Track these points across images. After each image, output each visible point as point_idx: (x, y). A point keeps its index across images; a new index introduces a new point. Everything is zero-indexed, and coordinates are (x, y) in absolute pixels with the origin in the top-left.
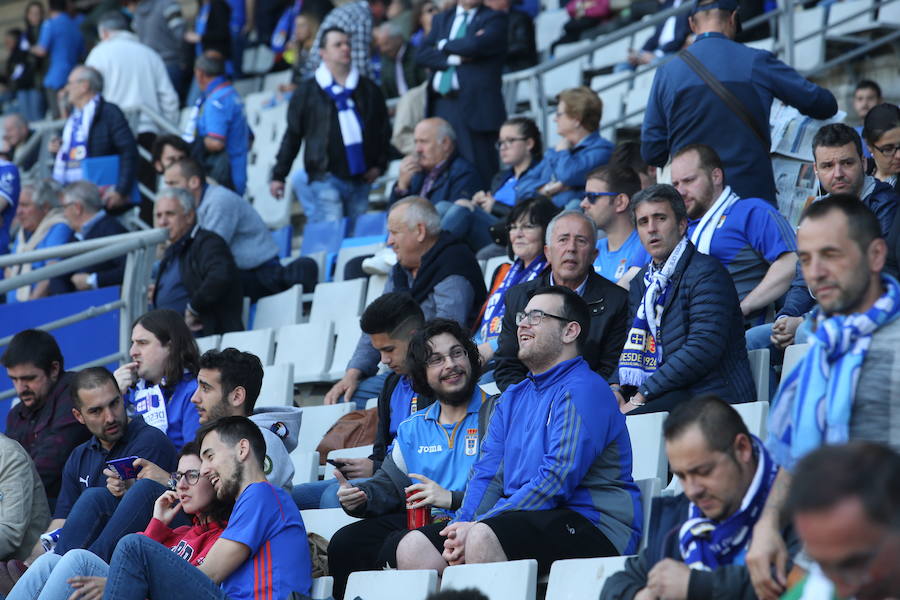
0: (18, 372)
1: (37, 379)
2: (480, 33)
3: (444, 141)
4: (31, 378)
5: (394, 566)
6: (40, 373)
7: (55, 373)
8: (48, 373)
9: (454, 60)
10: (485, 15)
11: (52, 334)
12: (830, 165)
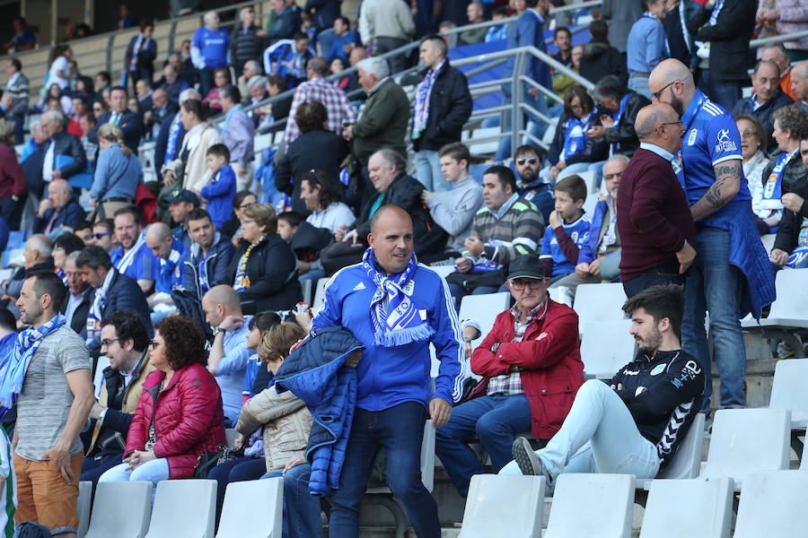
2: (124, 125)
3: (65, 193)
10: (128, 116)
12: (197, 230)
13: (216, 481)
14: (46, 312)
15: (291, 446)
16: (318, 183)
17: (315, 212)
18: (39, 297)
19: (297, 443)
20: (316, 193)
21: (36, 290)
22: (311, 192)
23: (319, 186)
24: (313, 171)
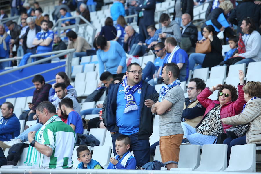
0: (35, 83)
1: (40, 85)
4: (38, 85)
5: (99, 128)
6: (40, 84)
7: (43, 84)
8: (42, 84)
9: (143, 10)
11: (42, 75)
13: (227, 145)
14: (171, 78)
15: (256, 132)
16: (250, 23)
17: (245, 34)
18: (167, 73)
19: (258, 131)
20: (248, 26)
21: (166, 71)
22: (246, 26)
23: (250, 24)
24: (249, 18)
